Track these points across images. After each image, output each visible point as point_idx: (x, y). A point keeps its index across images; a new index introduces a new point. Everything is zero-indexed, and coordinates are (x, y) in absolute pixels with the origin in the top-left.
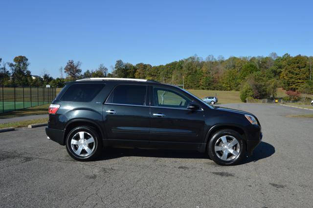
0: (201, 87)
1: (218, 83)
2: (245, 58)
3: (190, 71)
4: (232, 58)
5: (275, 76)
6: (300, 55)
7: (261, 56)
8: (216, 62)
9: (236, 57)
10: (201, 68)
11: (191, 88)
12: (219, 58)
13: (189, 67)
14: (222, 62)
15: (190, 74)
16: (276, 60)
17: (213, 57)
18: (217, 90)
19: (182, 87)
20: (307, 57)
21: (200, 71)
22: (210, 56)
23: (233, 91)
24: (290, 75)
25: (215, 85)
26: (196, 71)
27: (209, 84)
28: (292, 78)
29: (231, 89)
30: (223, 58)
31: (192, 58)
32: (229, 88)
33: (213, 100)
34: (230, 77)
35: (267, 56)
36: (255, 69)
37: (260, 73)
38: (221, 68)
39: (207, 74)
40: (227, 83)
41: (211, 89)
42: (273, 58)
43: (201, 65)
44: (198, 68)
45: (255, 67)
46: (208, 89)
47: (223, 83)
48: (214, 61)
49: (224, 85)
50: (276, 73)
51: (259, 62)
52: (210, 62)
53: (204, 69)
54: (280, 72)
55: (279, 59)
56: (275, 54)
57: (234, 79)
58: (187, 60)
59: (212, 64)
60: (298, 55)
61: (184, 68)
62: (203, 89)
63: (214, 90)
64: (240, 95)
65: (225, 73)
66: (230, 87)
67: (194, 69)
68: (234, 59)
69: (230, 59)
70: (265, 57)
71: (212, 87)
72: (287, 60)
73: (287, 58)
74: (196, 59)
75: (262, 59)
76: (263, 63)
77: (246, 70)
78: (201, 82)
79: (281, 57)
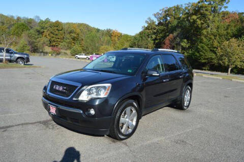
5: (39, 35)
6: (58, 21)
16: (40, 22)
24: (52, 35)
28: (53, 37)
35: (32, 18)
42: (37, 20)
50: (40, 33)
51: (25, 21)
54: (44, 32)
55: (42, 22)
56: (38, 17)
72: (49, 23)
73: (47, 21)
75: (28, 19)
76: (29, 23)
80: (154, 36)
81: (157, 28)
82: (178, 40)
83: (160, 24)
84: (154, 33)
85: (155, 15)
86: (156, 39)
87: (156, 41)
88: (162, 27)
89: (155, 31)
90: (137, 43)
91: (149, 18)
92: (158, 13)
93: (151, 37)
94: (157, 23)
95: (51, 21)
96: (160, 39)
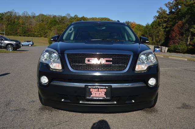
0: (19, 34)
1: (31, 32)
2: (50, 16)
3: (9, 22)
4: (41, 15)
6: (84, 17)
7: (60, 15)
8: (30, 17)
9: (44, 14)
10: (18, 20)
11: (11, 35)
12: (31, 14)
13: (9, 19)
14: (34, 17)
15: (9, 24)
16: (70, 18)
17: (27, 13)
18: (31, 36)
19: (3, 34)
20: (87, 18)
21: (18, 22)
22: (25, 12)
23: (42, 38)
25: (29, 33)
26: (14, 22)
27: (25, 32)
29: (41, 36)
30: (35, 14)
31: (11, 13)
32: (39, 36)
33: (30, 43)
34: (40, 28)
35: (65, 16)
36: (57, 23)
37: (61, 26)
38: (34, 21)
39: (23, 25)
40: (38, 32)
41: (26, 36)
42: (68, 17)
43: (19, 18)
44: (16, 20)
45: (57, 22)
46: (24, 36)
47: (35, 32)
48: (28, 16)
49: (36, 33)
51: (59, 19)
52: (25, 16)
53: (21, 21)
55: (72, 18)
56: (69, 15)
57: (43, 29)
58: (6, 13)
59: (27, 18)
60: (83, 16)
61: (4, 20)
62: (20, 36)
63: (28, 36)
64: (48, 40)
65: (36, 25)
66: (40, 34)
67: (13, 21)
68: (42, 16)
69: (39, 15)
70: (63, 16)
71: (27, 35)
72: (76, 19)
73: (76, 17)
74: (14, 13)
76: (62, 20)
77: (51, 23)
78: (18, 31)
79: (72, 17)
80: (165, 25)
81: (168, 17)
82: (187, 26)
83: (171, 12)
84: (165, 22)
85: (166, 5)
86: (166, 27)
87: (167, 29)
88: (172, 16)
89: (166, 20)
90: (148, 32)
91: (161, 8)
92: (169, 3)
93: (162, 26)
94: (168, 13)
95: (78, 17)
96: (170, 27)
